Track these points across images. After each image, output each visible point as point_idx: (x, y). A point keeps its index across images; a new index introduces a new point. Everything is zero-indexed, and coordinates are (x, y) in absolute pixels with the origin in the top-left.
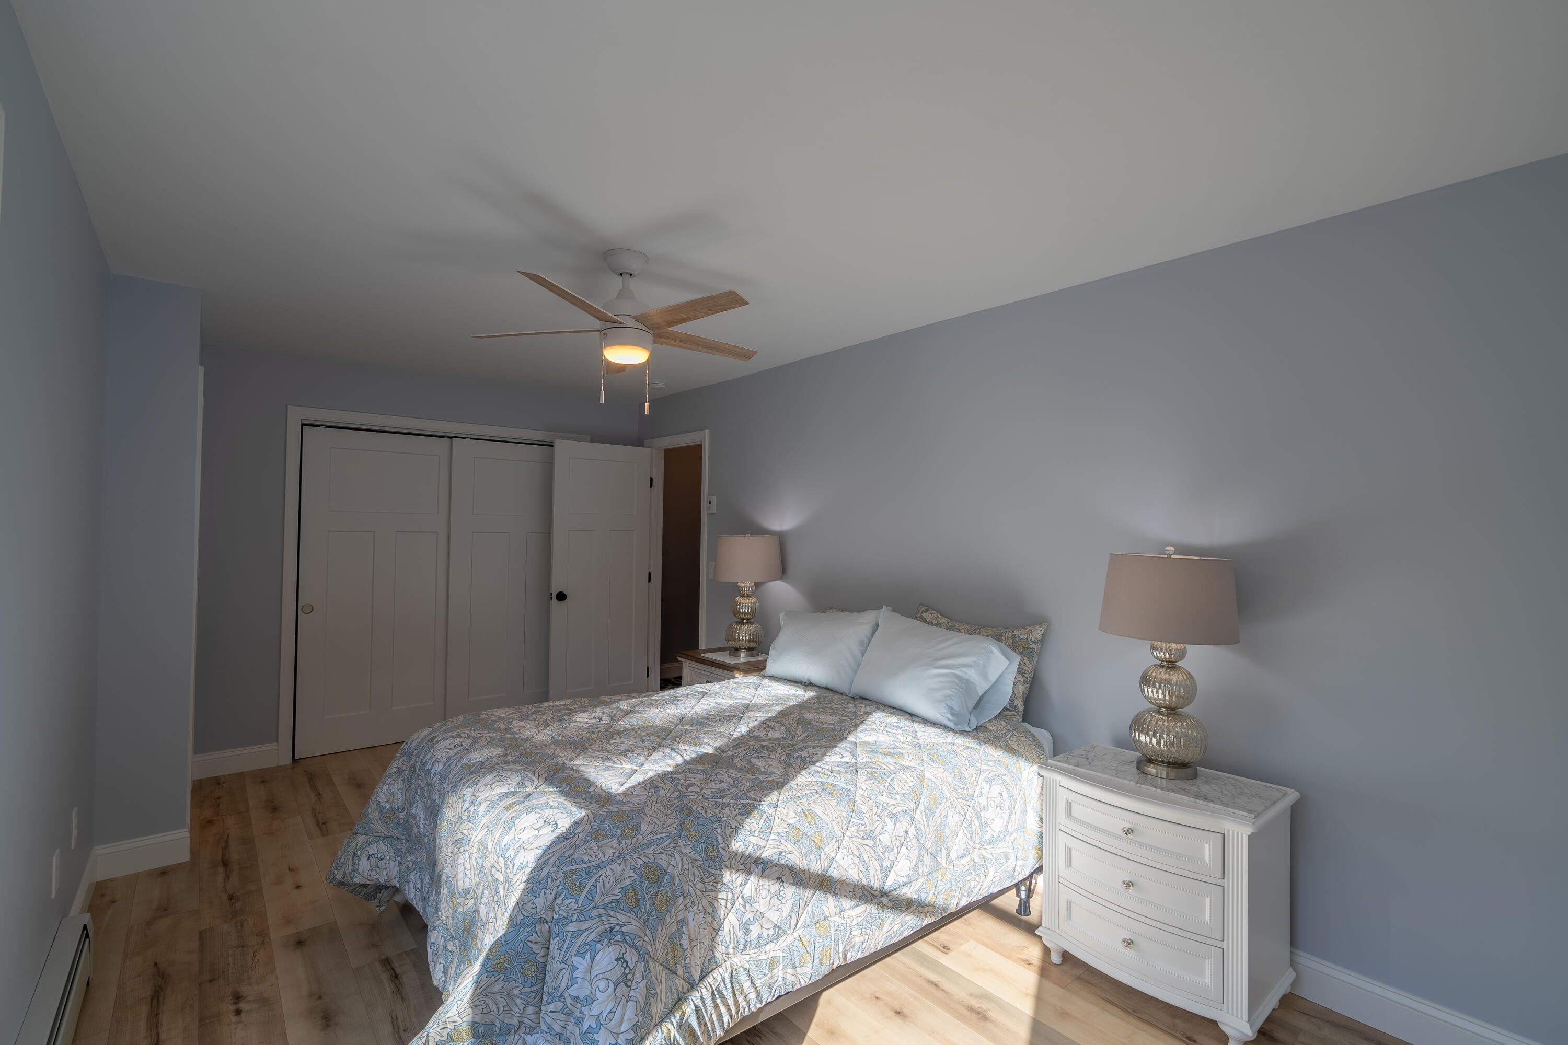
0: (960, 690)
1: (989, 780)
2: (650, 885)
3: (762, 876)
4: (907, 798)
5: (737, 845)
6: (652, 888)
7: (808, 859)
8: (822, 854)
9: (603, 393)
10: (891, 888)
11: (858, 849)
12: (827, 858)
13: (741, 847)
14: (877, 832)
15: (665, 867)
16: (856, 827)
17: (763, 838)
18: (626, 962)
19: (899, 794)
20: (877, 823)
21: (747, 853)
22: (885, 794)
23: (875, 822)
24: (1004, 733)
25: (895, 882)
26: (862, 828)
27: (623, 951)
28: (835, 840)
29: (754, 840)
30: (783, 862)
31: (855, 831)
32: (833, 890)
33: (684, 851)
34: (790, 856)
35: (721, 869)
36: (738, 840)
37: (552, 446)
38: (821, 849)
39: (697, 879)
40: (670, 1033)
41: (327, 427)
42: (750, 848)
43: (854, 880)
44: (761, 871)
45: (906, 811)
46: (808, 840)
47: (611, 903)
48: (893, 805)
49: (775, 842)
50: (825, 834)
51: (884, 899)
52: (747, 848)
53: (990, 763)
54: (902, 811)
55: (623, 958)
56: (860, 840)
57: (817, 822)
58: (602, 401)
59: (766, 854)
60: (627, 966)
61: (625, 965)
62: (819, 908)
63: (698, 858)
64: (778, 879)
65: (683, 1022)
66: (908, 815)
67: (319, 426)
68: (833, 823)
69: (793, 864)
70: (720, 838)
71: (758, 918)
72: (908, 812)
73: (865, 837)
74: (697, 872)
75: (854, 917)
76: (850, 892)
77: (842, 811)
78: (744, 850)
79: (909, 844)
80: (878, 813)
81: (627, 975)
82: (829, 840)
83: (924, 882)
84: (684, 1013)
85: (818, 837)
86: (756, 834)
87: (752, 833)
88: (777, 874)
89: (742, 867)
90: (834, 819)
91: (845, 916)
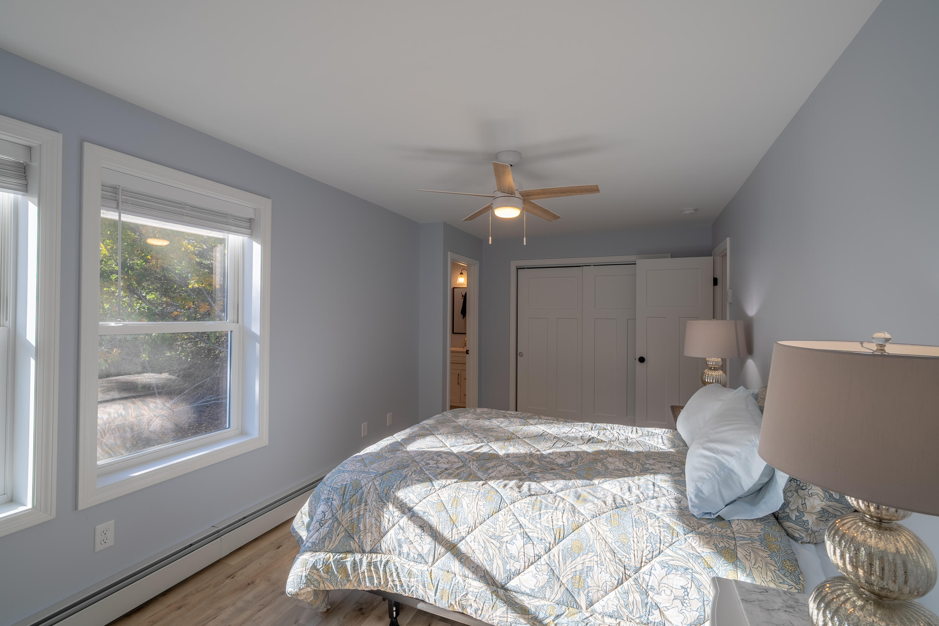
0: (717, 476)
1: (669, 568)
2: (352, 489)
3: (410, 518)
4: (548, 531)
5: (401, 494)
6: (352, 491)
7: (443, 526)
8: (454, 530)
9: (490, 238)
10: (512, 588)
11: (484, 542)
12: (457, 534)
13: (402, 496)
14: (505, 539)
15: (362, 485)
16: (487, 527)
17: (418, 498)
18: (325, 515)
19: (541, 524)
20: (508, 534)
21: (404, 501)
22: (528, 518)
23: (507, 532)
24: (740, 537)
25: (517, 586)
26: (492, 530)
27: (327, 510)
28: (466, 525)
29: (412, 496)
30: (425, 518)
31: (485, 529)
32: (459, 557)
33: (375, 482)
34: (431, 518)
35: (388, 502)
36: (404, 492)
37: (636, 264)
38: (454, 526)
39: (374, 499)
40: (329, 559)
41: (528, 268)
42: (407, 500)
43: (479, 561)
44: (410, 516)
45: (541, 540)
46: (446, 515)
47: (335, 488)
48: (530, 529)
49: (424, 505)
50: (460, 518)
51: (501, 592)
52: (406, 499)
53: (681, 552)
54: (538, 538)
55: (325, 513)
56: (487, 537)
57: (458, 508)
58: (490, 243)
59: (416, 509)
60: (324, 517)
61: (324, 516)
62: (448, 563)
63: (379, 489)
64: (421, 526)
65: (341, 561)
66: (543, 543)
67: (524, 268)
68: (470, 514)
69: (432, 524)
70: (395, 486)
71: (407, 542)
72: (543, 541)
73: (493, 537)
74: (375, 496)
75: (472, 586)
76: (473, 567)
77: (482, 511)
78: (403, 498)
79: (539, 566)
80: (511, 527)
81: (322, 520)
82: (462, 523)
83: (547, 605)
84: (346, 558)
85: (455, 517)
86: (415, 494)
87: (413, 492)
88: (420, 524)
89: (399, 507)
90: (472, 512)
91: (466, 581)
